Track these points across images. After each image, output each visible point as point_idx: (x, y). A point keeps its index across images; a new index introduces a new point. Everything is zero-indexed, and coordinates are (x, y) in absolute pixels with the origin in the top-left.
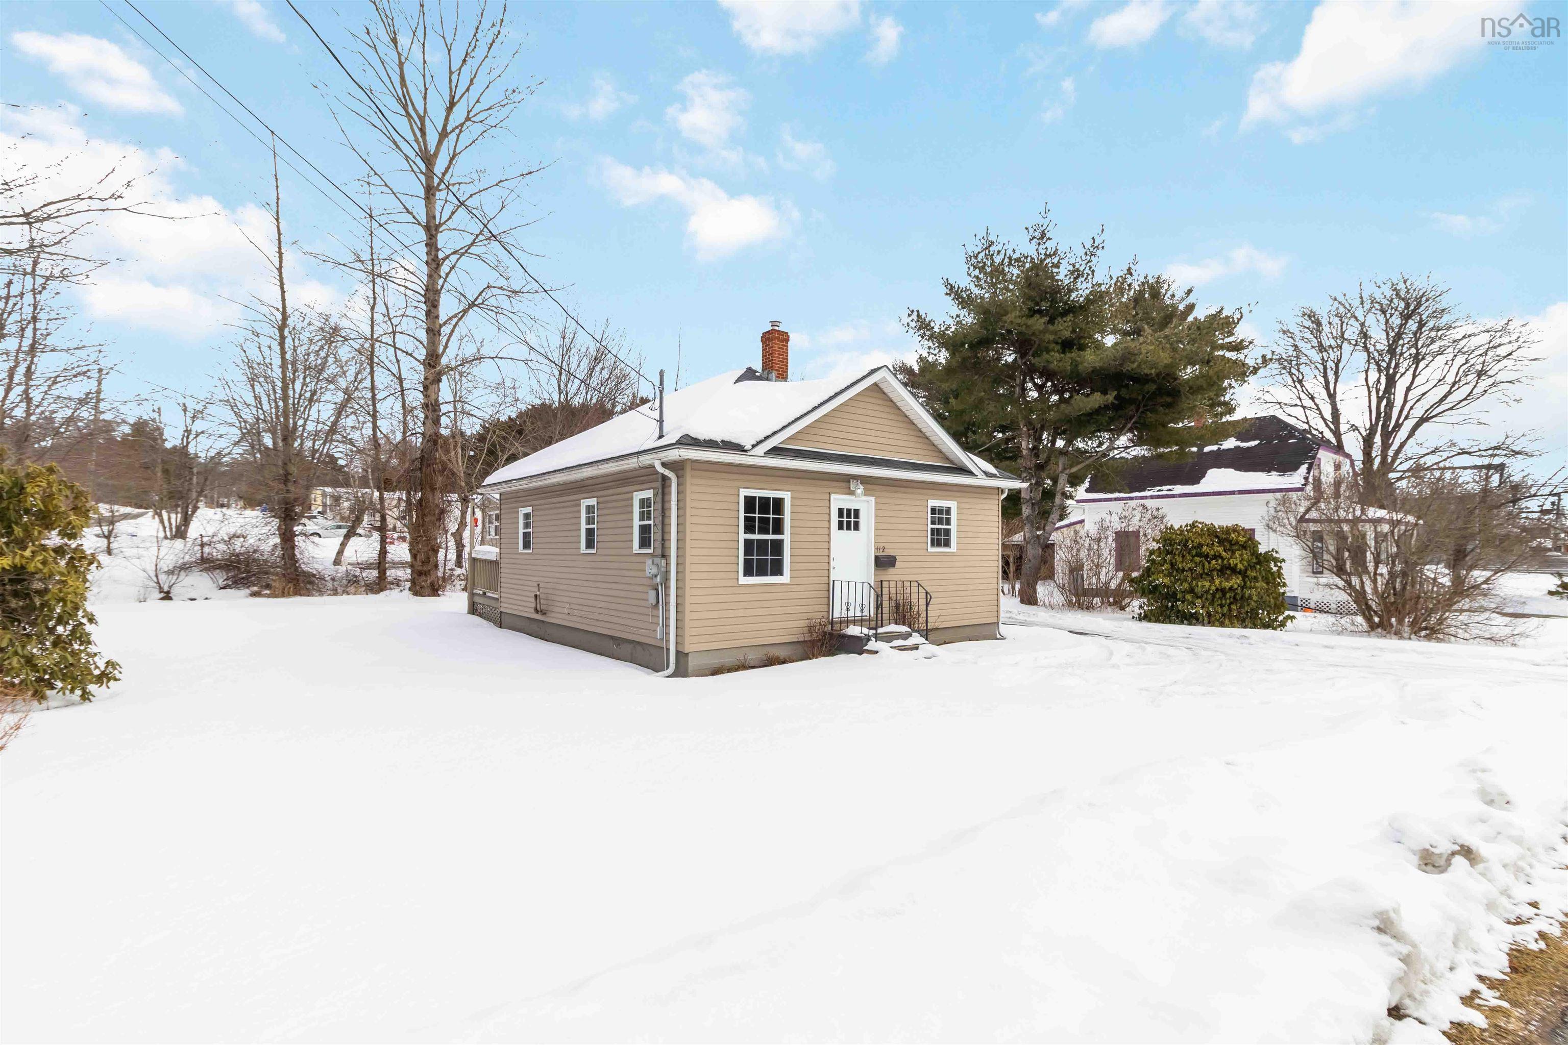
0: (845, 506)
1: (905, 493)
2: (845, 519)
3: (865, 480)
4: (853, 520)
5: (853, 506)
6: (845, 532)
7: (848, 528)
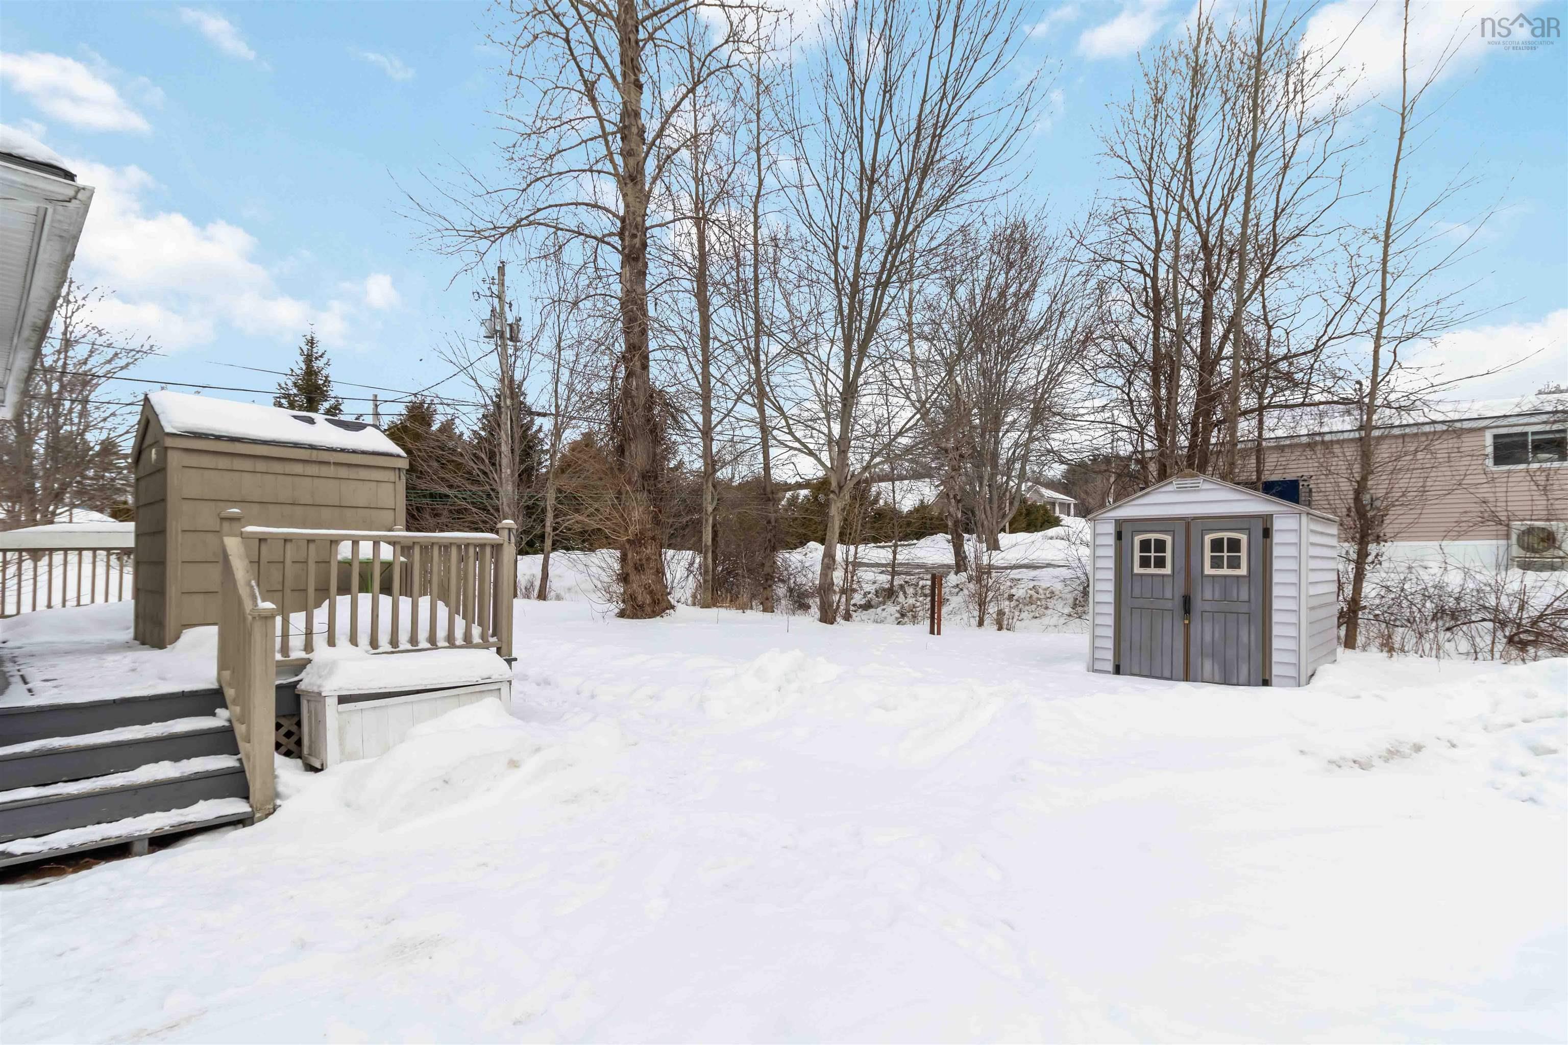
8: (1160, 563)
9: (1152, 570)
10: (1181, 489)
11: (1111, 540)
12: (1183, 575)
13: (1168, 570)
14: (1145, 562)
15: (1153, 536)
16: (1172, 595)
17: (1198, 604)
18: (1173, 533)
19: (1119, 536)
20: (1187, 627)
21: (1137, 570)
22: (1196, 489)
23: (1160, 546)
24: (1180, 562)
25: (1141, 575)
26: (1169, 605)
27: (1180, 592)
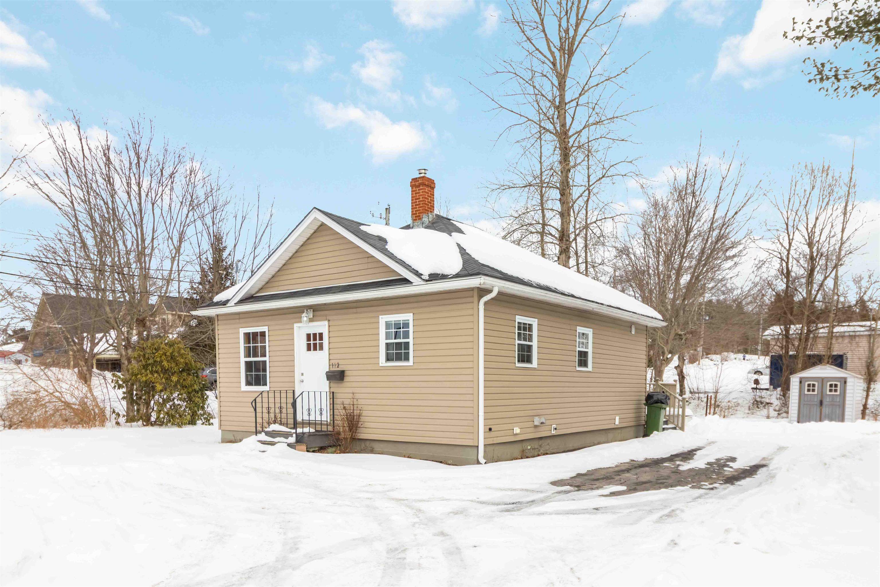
0: (311, 332)
1: (356, 313)
2: (312, 342)
3: (315, 309)
4: (318, 342)
5: (317, 331)
6: (312, 352)
7: (315, 349)
8: (813, 390)
9: (811, 393)
10: (821, 369)
11: (798, 384)
12: (820, 394)
13: (816, 393)
14: (809, 390)
15: (812, 383)
16: (817, 400)
17: (825, 403)
18: (818, 382)
19: (801, 382)
20: (821, 409)
21: (806, 393)
22: (825, 369)
23: (814, 385)
24: (820, 390)
25: (807, 394)
26: (815, 403)
27: (819, 399)
